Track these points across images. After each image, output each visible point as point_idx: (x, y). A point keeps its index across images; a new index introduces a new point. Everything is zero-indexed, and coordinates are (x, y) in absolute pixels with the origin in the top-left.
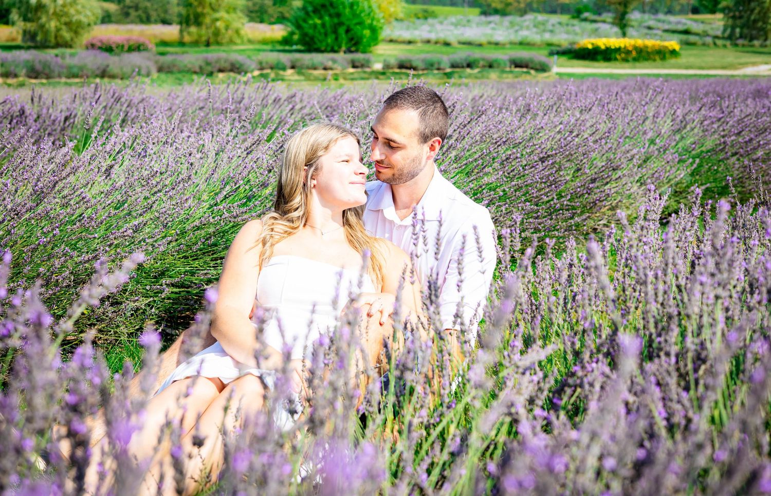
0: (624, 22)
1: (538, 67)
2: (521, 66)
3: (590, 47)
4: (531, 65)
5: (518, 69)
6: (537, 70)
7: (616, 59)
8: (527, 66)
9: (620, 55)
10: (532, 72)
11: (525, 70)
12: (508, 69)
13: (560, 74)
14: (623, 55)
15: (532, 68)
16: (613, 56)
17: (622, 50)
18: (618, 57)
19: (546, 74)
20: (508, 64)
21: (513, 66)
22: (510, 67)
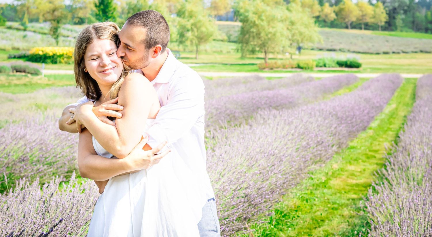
0: (57, 34)
1: (33, 72)
2: (20, 72)
3: (41, 53)
4: (27, 71)
5: (18, 74)
6: (32, 74)
7: (60, 62)
8: (24, 72)
9: (63, 59)
10: (29, 75)
11: (23, 74)
12: (11, 73)
13: (49, 77)
14: (66, 59)
15: (28, 73)
16: (58, 59)
17: (65, 56)
18: (62, 61)
19: (39, 77)
20: (11, 70)
21: (15, 71)
22: (13, 72)
